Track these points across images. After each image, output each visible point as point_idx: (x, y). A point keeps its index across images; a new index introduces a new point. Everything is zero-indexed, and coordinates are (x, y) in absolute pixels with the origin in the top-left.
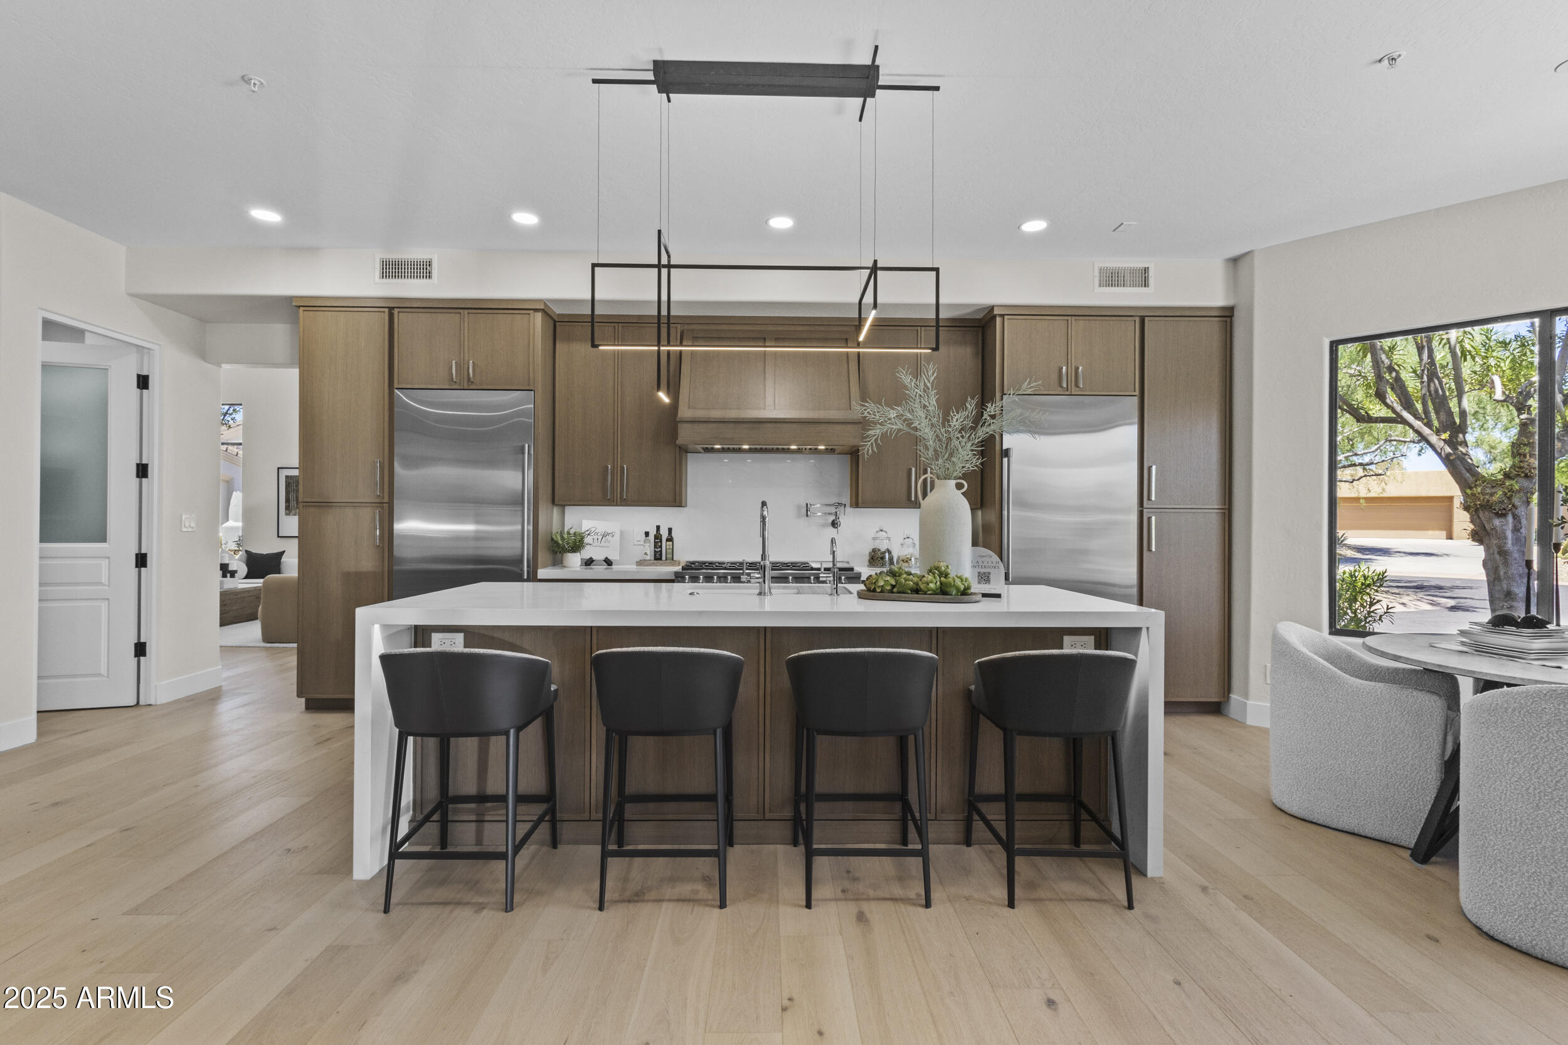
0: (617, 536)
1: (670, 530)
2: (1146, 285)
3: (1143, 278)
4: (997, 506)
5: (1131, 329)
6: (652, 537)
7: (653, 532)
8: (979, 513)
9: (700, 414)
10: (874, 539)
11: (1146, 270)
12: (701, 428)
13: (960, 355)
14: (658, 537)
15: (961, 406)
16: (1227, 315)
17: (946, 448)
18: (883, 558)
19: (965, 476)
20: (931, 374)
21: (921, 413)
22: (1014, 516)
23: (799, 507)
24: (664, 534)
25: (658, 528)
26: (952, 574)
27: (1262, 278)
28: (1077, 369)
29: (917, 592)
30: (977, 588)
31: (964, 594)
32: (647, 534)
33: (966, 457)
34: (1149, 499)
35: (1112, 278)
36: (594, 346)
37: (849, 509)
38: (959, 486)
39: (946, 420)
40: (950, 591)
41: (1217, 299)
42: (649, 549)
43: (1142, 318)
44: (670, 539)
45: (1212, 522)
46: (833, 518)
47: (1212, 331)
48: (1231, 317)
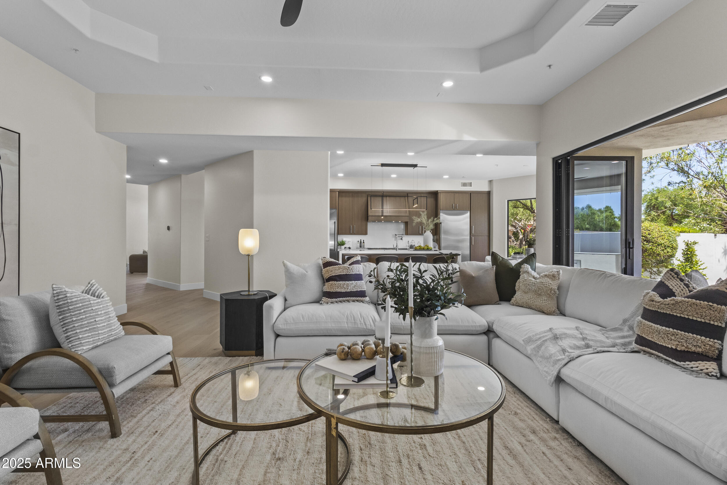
0: (351, 242)
1: (364, 240)
2: (471, 186)
3: (470, 184)
4: (439, 235)
5: (468, 196)
6: (359, 242)
7: (360, 241)
8: (435, 236)
9: (373, 214)
10: (411, 242)
11: (471, 183)
12: (374, 217)
13: (431, 201)
14: (361, 242)
15: (430, 218)
16: (489, 193)
17: (428, 225)
18: (413, 247)
19: (432, 230)
20: (426, 213)
21: (424, 219)
22: (443, 236)
23: (393, 235)
24: (362, 242)
25: (361, 240)
26: (429, 246)
27: (495, 184)
28: (456, 205)
29: (423, 249)
30: (433, 249)
31: (431, 250)
32: (358, 241)
33: (432, 226)
34: (472, 233)
35: (464, 185)
36: (371, 209)
37: (405, 235)
38: (430, 232)
39: (428, 221)
40: (428, 249)
41: (486, 189)
42: (359, 245)
43: (471, 193)
44: (364, 243)
45: (486, 238)
46: (401, 237)
47: (485, 197)
48: (490, 193)
